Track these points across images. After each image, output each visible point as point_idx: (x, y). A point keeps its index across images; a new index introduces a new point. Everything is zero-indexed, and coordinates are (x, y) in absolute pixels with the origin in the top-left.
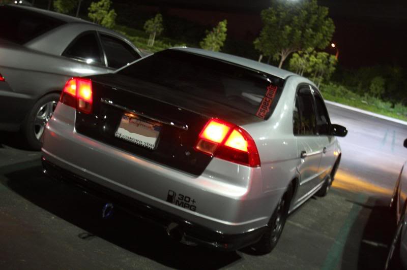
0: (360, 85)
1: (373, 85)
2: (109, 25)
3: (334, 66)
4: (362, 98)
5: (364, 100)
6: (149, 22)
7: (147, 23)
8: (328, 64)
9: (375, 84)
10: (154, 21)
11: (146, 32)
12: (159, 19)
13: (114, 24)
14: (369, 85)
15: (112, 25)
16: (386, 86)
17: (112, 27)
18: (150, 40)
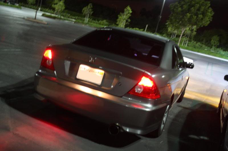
0: (204, 40)
1: (212, 41)
3: (195, 31)
4: (211, 49)
5: (212, 50)
6: (85, 8)
8: (192, 30)
9: (214, 40)
10: (88, 7)
11: (83, 14)
12: (90, 6)
14: (210, 40)
16: (220, 41)
18: (85, 18)
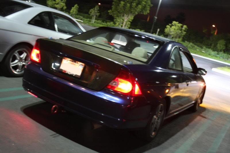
1: (218, 45)
2: (74, 13)
3: (185, 31)
6: (92, 10)
7: (90, 11)
8: (181, 30)
10: (94, 9)
11: (91, 15)
12: (97, 8)
13: (77, 12)
15: (76, 12)
17: (76, 14)
18: (92, 20)
